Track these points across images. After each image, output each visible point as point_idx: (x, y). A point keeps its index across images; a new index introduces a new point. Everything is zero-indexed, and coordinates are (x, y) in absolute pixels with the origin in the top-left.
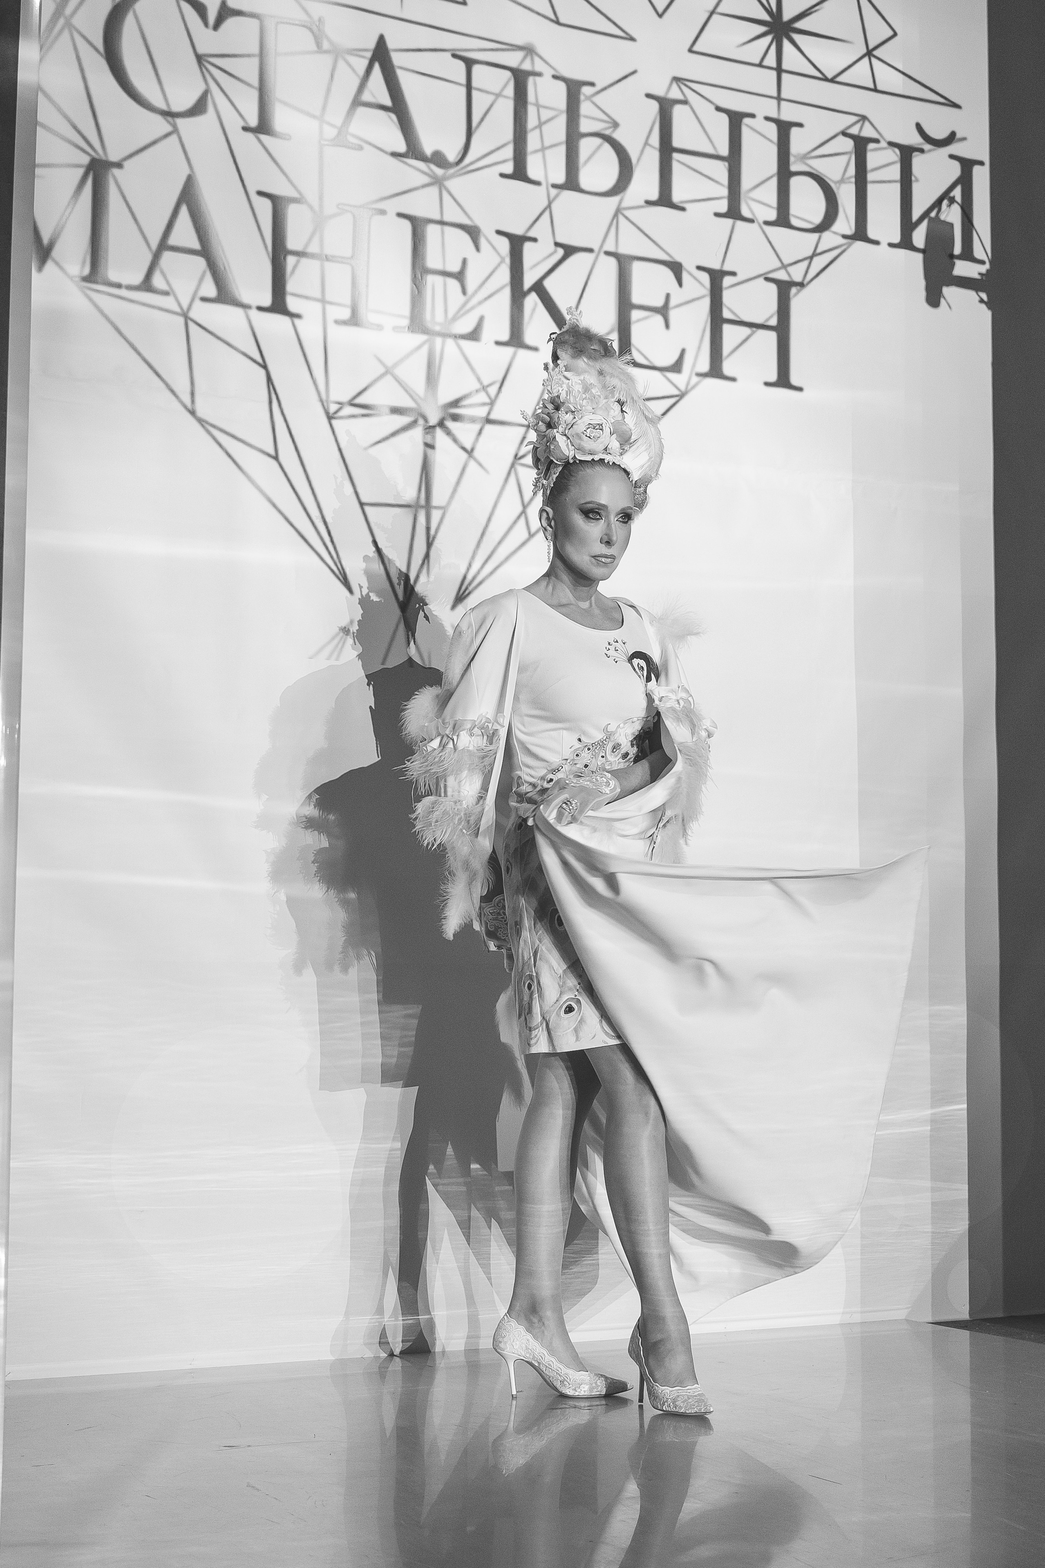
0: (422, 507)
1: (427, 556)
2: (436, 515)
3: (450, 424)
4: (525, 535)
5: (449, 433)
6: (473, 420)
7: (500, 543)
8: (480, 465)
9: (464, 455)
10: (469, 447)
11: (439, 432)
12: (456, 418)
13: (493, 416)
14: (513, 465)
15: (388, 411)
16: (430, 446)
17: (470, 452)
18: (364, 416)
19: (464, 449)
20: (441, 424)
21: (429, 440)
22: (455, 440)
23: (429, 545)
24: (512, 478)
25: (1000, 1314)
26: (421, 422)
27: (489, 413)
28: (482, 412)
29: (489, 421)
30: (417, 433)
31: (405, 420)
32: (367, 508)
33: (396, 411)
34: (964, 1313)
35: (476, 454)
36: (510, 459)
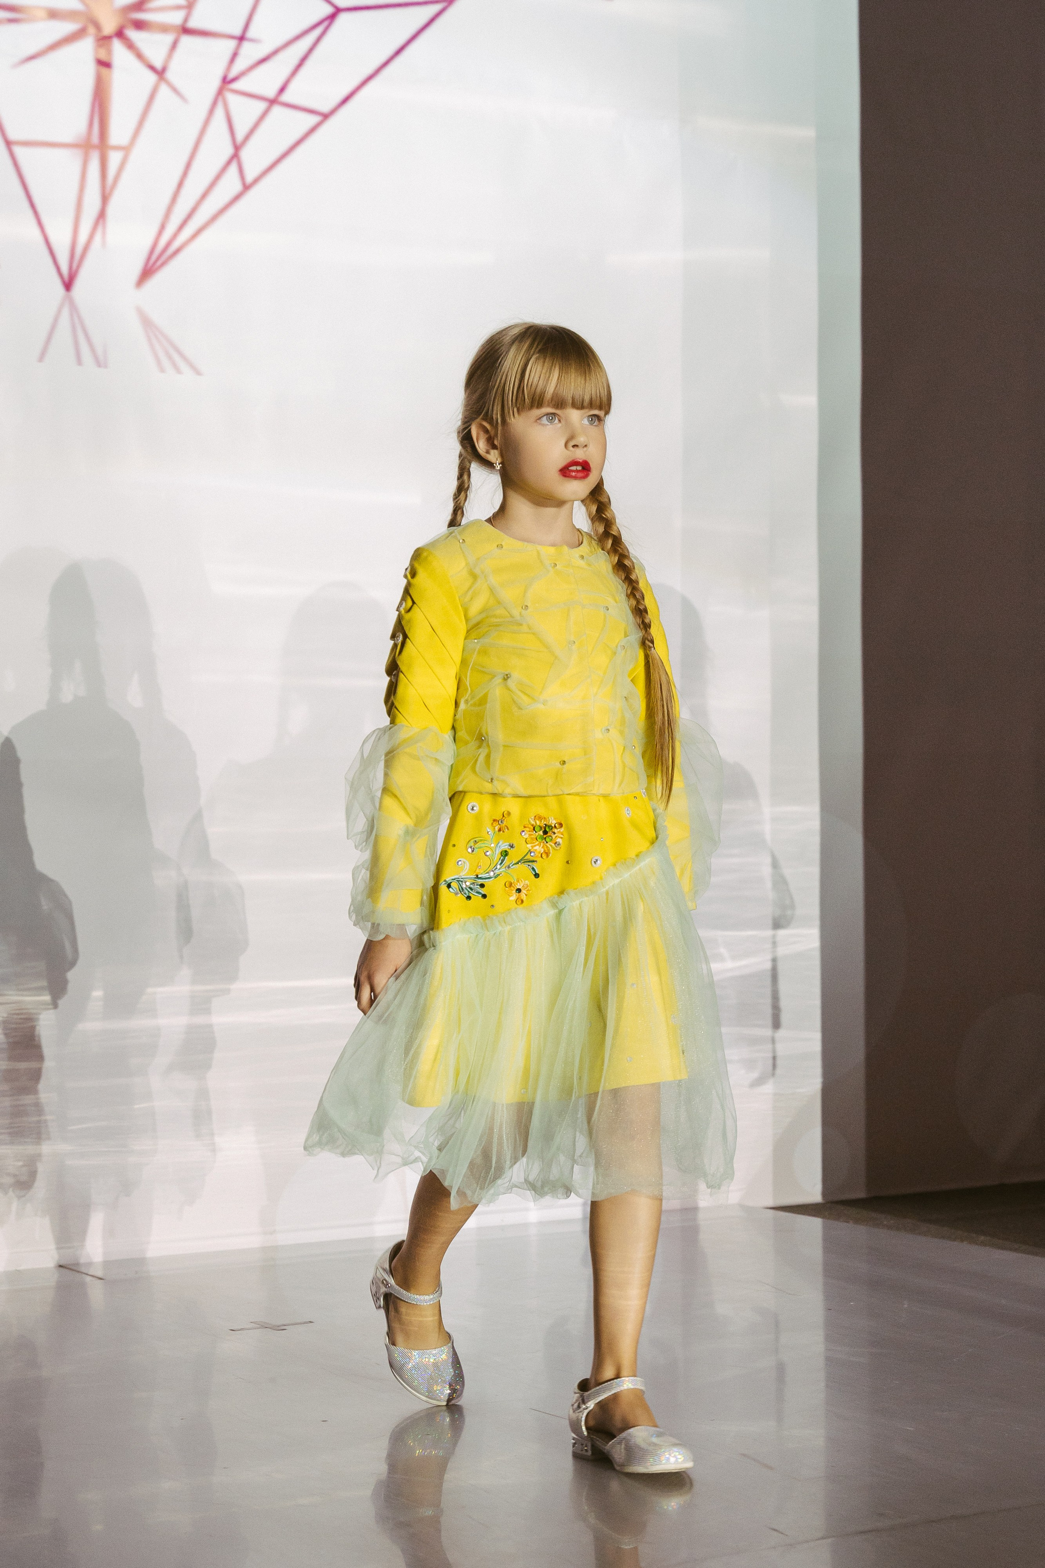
0: (94, 147)
1: (102, 215)
2: (115, 158)
3: (133, 34)
4: (238, 187)
5: (130, 46)
6: (164, 28)
7: (204, 196)
8: (175, 90)
9: (152, 78)
10: (158, 65)
11: (117, 46)
12: (139, 25)
13: (192, 24)
14: (220, 92)
15: (42, 14)
16: (104, 64)
17: (160, 73)
18: (11, 21)
19: (152, 68)
20: (120, 34)
21: (103, 56)
22: (140, 56)
23: (105, 199)
24: (219, 112)
25: (861, 1194)
26: (92, 30)
27: (186, 20)
28: (176, 18)
29: (186, 30)
30: (86, 48)
31: (68, 27)
32: (18, 150)
33: (53, 14)
34: (814, 1193)
35: (169, 75)
36: (216, 83)
